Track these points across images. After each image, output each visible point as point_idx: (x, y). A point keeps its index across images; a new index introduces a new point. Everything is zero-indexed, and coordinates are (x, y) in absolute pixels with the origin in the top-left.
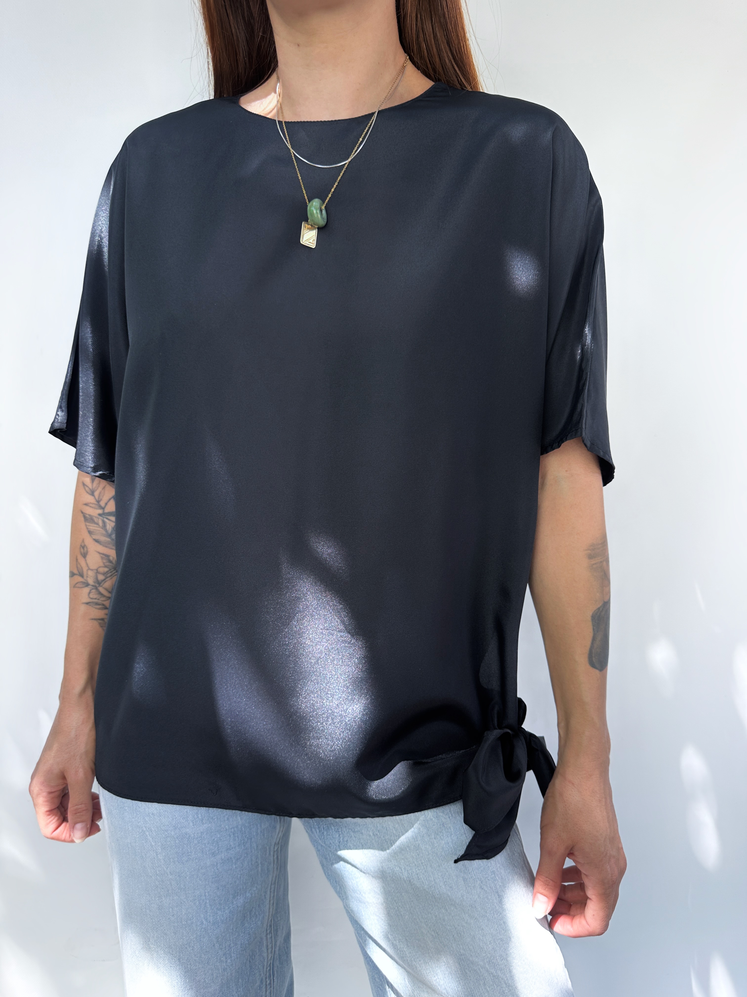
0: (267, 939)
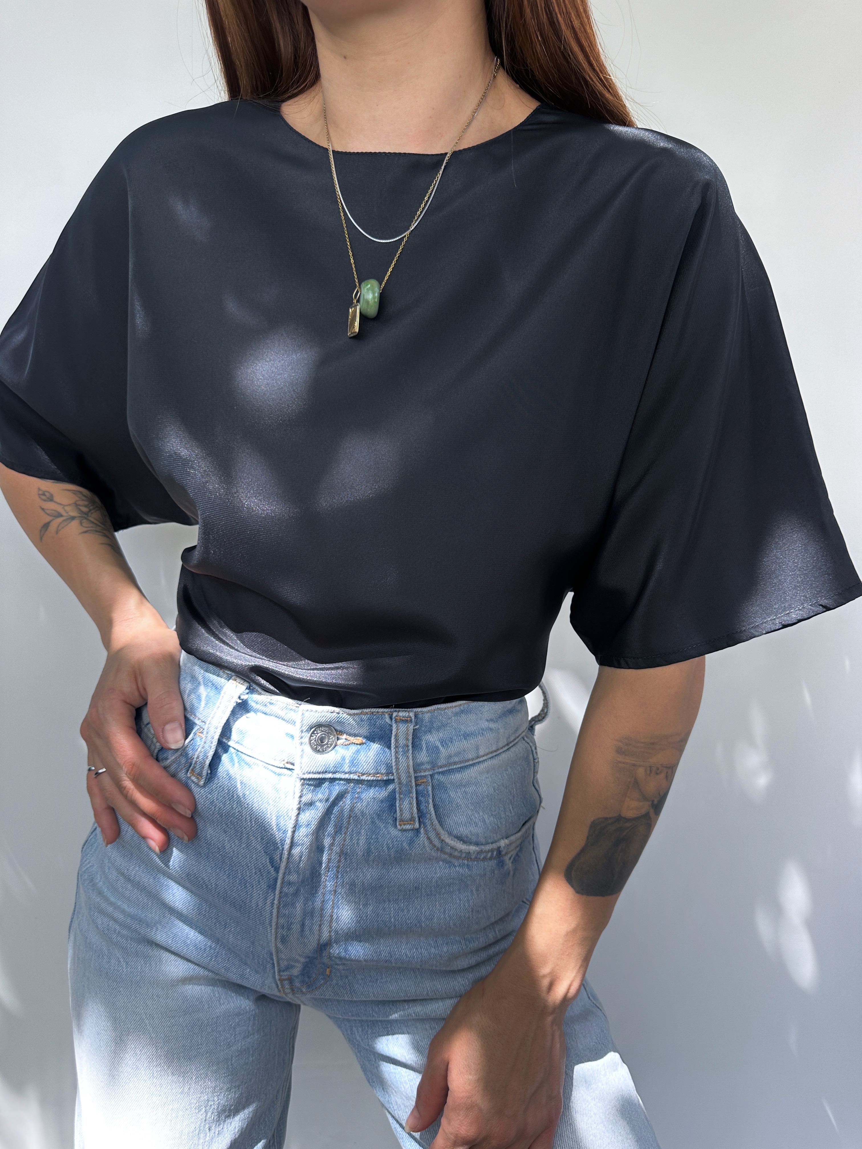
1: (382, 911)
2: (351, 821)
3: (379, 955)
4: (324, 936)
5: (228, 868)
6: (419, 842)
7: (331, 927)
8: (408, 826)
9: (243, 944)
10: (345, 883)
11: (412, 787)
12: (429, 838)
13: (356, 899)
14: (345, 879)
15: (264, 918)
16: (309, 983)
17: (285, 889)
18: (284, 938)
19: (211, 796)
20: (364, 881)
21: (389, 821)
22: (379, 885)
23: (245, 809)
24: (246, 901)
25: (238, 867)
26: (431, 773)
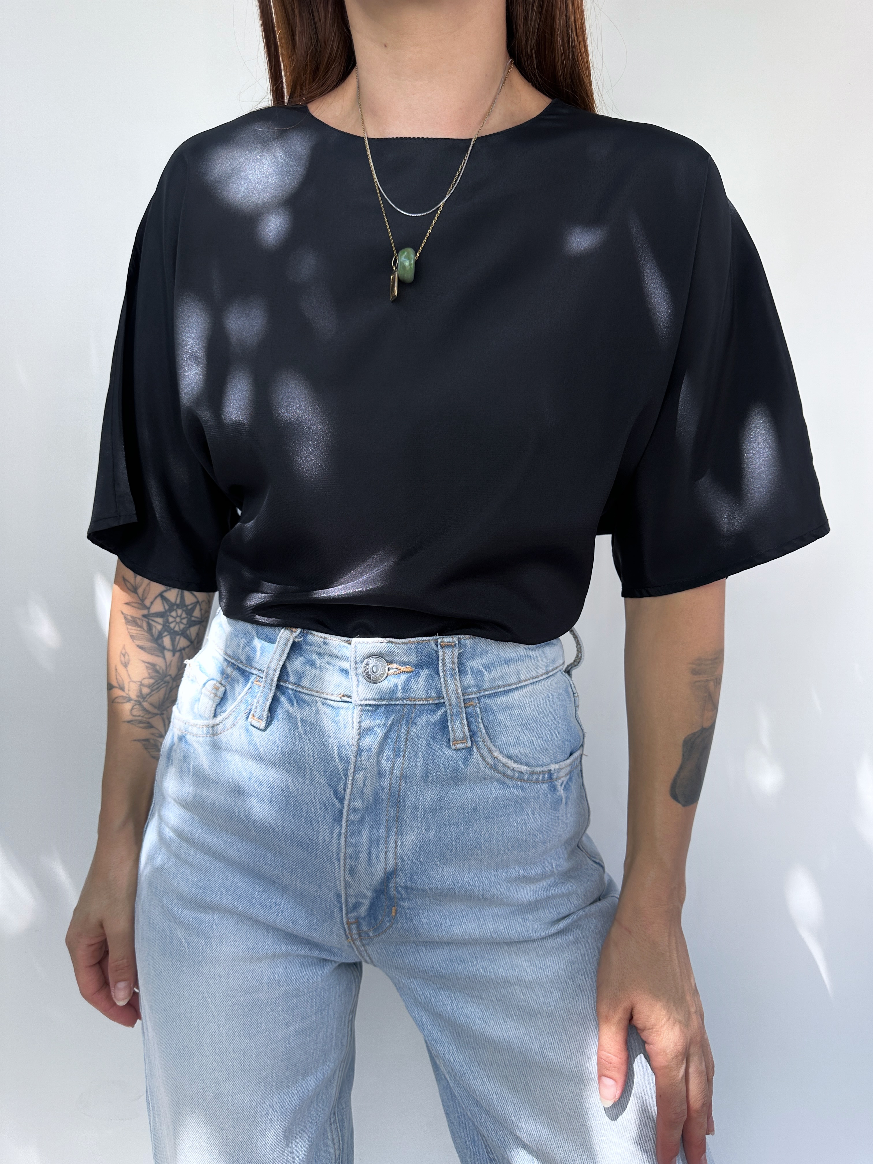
0: (331, 1131)
1: (443, 835)
2: (408, 745)
3: (443, 884)
4: (391, 863)
5: (292, 809)
6: (473, 760)
7: (396, 854)
8: (461, 745)
9: (310, 889)
10: (406, 807)
11: (461, 708)
12: (482, 756)
13: (418, 824)
14: (407, 803)
15: (331, 853)
16: (376, 927)
17: (351, 817)
18: (352, 869)
19: (272, 738)
20: (425, 803)
21: (443, 742)
22: (439, 807)
23: (307, 744)
24: (313, 838)
25: (303, 805)
26: (478, 695)
